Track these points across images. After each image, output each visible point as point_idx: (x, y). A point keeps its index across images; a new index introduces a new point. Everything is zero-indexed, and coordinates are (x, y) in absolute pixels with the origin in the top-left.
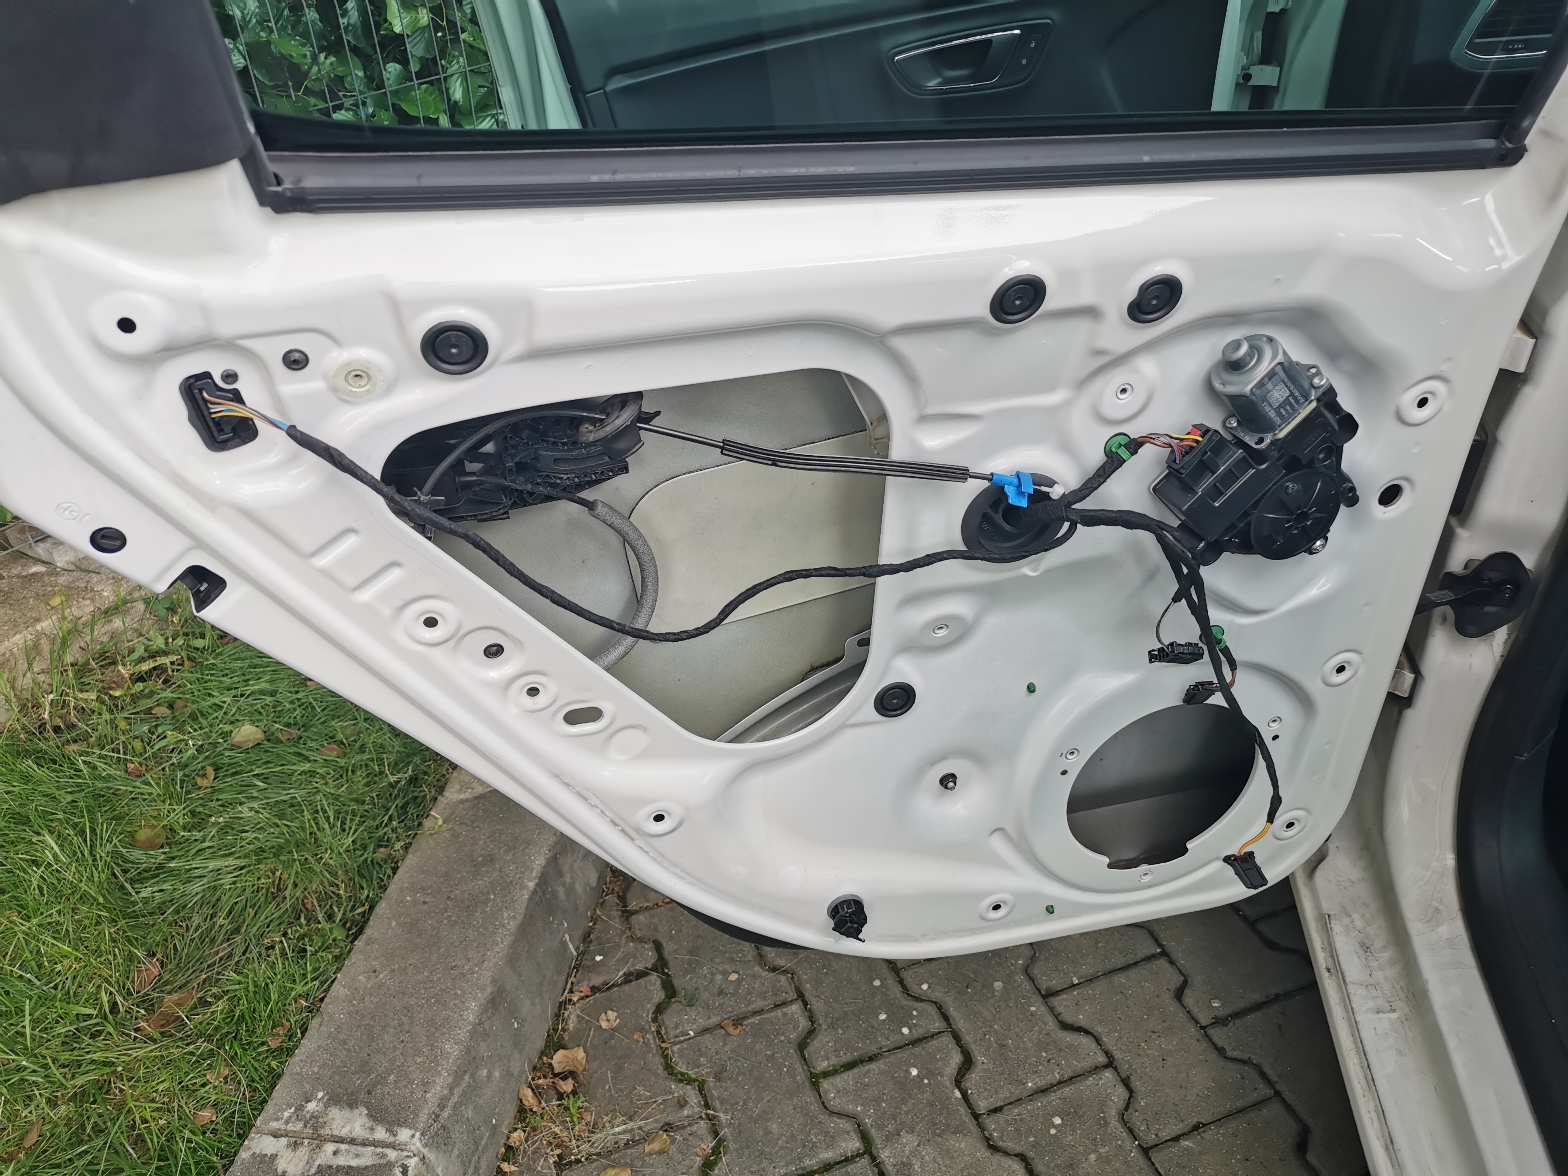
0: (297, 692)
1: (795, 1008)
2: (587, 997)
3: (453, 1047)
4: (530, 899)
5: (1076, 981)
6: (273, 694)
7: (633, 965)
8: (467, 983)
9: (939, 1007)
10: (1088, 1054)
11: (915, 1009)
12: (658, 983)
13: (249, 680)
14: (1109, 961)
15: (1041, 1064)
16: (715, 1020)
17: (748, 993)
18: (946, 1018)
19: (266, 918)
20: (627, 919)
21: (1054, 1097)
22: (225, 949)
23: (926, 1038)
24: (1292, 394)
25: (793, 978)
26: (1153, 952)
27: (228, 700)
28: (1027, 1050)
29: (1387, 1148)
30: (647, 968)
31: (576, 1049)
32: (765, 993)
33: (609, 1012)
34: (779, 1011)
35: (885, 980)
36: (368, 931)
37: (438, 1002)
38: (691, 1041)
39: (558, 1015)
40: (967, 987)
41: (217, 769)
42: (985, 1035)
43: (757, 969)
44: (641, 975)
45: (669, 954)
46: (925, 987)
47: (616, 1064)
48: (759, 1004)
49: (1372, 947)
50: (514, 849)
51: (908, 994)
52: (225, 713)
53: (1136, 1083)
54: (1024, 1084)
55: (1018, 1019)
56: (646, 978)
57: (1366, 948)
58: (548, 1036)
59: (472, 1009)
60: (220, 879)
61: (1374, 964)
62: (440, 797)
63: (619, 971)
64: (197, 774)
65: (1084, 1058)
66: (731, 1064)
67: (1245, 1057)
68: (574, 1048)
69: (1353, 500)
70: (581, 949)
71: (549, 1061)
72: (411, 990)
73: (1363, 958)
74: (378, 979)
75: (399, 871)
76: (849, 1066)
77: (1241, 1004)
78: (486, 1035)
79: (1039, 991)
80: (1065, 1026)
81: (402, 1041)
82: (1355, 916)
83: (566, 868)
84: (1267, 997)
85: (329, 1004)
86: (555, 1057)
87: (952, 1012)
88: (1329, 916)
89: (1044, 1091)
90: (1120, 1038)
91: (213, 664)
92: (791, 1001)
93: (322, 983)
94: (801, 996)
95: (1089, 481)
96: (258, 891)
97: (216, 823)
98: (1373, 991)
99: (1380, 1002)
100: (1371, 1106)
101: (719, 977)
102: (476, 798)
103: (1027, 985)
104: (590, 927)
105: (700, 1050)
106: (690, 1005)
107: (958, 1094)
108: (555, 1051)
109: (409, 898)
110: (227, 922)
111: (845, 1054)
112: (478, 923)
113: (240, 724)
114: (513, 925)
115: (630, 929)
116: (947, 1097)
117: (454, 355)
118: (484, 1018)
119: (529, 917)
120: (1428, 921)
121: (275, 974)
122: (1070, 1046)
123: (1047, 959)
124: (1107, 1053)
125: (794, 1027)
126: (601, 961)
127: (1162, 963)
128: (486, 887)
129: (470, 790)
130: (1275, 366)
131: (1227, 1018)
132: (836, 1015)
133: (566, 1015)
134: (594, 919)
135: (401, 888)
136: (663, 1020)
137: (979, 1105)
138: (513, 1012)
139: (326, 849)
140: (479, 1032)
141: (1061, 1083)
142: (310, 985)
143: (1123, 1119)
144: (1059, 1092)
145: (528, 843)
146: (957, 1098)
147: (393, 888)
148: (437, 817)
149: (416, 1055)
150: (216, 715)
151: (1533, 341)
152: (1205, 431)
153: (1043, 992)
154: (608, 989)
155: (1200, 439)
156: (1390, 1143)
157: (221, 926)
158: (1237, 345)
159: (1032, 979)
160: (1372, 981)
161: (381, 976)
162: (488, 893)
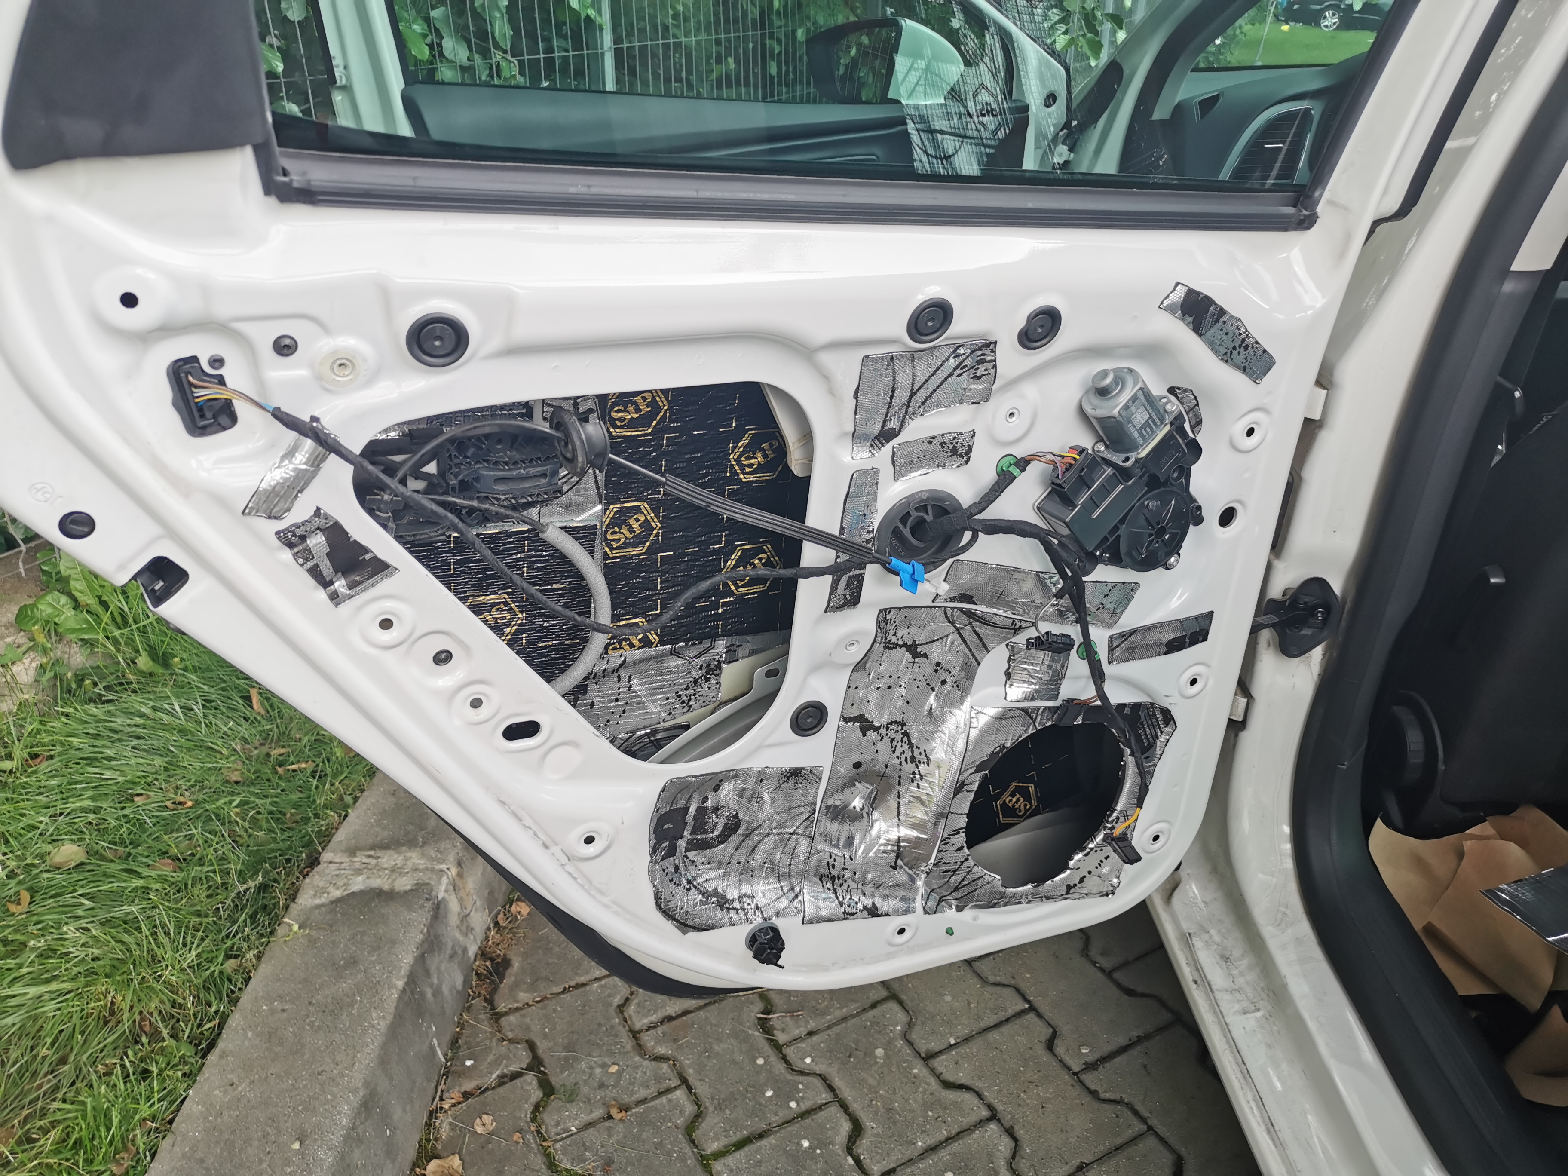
0: (123, 808)
1: (680, 1094)
2: (459, 1103)
3: (326, 1154)
4: (400, 998)
5: (953, 1042)
6: (96, 811)
7: (507, 1066)
8: (337, 1087)
9: (823, 1078)
10: (972, 1109)
11: (801, 1083)
12: (535, 1082)
13: (68, 798)
14: (982, 1020)
15: (928, 1123)
16: (598, 1113)
17: (630, 1084)
18: (831, 1088)
19: (99, 1044)
20: (497, 1021)
21: (944, 1154)
22: (49, 1081)
23: (814, 1110)
24: (1151, 417)
25: (674, 1065)
26: (1022, 1008)
27: (45, 819)
28: (913, 1111)
29: (1268, 1131)
30: (522, 1069)
31: (451, 1157)
32: (647, 1081)
33: (484, 1116)
34: (664, 1098)
35: (768, 1056)
36: (221, 1044)
37: (306, 1109)
38: (573, 1137)
39: (428, 1125)
40: (850, 1057)
41: (32, 891)
42: (872, 1101)
43: (637, 1058)
44: (515, 1076)
45: (543, 1051)
46: (808, 1060)
47: (495, 1168)
48: (642, 1093)
49: (1231, 958)
50: (379, 948)
51: (792, 1070)
52: (41, 834)
53: (1020, 1132)
54: (914, 1144)
55: (902, 1083)
56: (521, 1079)
57: (1226, 959)
58: (420, 1146)
59: (344, 1113)
60: (42, 1007)
61: (1235, 972)
62: (292, 905)
63: (492, 1074)
64: (8, 901)
65: (969, 1114)
66: (618, 1156)
67: (1117, 1097)
68: (448, 1156)
69: (1199, 520)
70: (450, 1054)
71: (423, 1172)
72: (275, 1100)
73: (1225, 967)
74: (236, 1092)
75: (252, 981)
76: (740, 1145)
77: (1107, 1049)
78: (359, 1140)
79: (920, 1054)
80: (948, 1085)
81: (269, 1152)
82: (1213, 932)
83: (433, 968)
84: (1130, 1040)
85: (181, 1123)
86: (428, 1168)
87: (837, 1082)
88: (1190, 934)
89: (933, 1149)
90: (1000, 1091)
91: (26, 783)
92: (675, 1088)
93: (171, 1103)
94: (684, 1081)
95: (986, 495)
96: (87, 1017)
97: (34, 949)
98: (1238, 995)
99: (1245, 1004)
100: (1250, 1097)
101: (598, 1071)
102: (332, 902)
103: (907, 1050)
104: (458, 1032)
105: (584, 1145)
106: (570, 1101)
107: (850, 1161)
108: (428, 1162)
109: (265, 1007)
110: (51, 1052)
111: (734, 1133)
112: (345, 1025)
113: (60, 843)
114: (383, 1025)
115: (500, 1032)
116: (841, 1164)
117: (436, 347)
118: (358, 1122)
119: (399, 1017)
120: (1279, 925)
121: (116, 1097)
122: (955, 1103)
123: (923, 1023)
124: (990, 1107)
125: (680, 1112)
126: (472, 1065)
127: (1031, 1016)
128: (351, 989)
129: (325, 895)
130: (1137, 391)
131: (1096, 1062)
132: (723, 1096)
133: (437, 1124)
134: (461, 1025)
135: (256, 998)
136: (542, 1119)
137: (873, 1169)
138: (385, 1119)
139: (167, 966)
140: (352, 1138)
141: (949, 1140)
142: (157, 1106)
143: (1011, 1168)
144: (949, 1148)
145: (393, 942)
146: (850, 1165)
147: (246, 998)
148: (291, 923)
149: (286, 1165)
150: (30, 835)
151: (1326, 391)
152: (1082, 451)
153: (923, 1055)
154: (481, 1093)
155: (1078, 457)
156: (1270, 1127)
157: (44, 1058)
158: (1104, 374)
159: (911, 1044)
160: (1236, 987)
161: (240, 1089)
162: (354, 995)
